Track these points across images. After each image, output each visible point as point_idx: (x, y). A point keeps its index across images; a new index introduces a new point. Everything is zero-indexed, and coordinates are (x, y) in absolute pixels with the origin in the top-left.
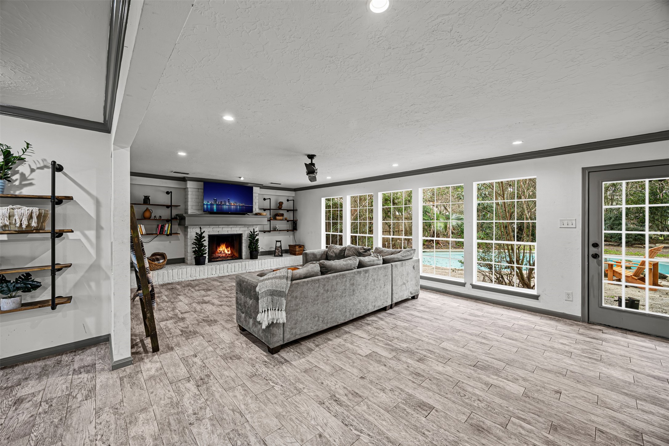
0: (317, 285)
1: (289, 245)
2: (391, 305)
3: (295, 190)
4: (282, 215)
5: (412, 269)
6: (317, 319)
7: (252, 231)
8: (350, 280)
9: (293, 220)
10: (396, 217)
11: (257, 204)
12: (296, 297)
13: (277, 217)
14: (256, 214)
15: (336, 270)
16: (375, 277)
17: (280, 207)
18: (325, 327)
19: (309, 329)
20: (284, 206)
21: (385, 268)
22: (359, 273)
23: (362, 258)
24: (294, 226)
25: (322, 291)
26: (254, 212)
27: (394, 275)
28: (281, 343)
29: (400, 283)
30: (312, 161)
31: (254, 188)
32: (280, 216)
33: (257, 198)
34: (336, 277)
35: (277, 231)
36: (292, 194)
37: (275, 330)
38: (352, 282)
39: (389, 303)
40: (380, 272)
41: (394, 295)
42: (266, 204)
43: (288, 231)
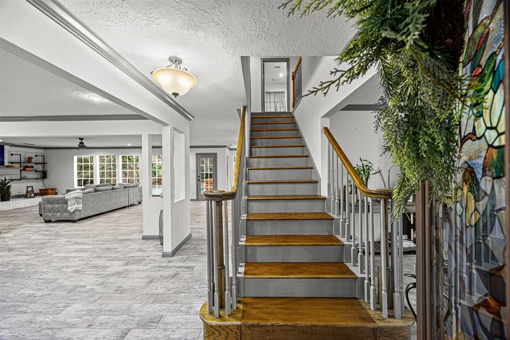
0: (94, 196)
1: (40, 190)
2: (128, 206)
3: (44, 148)
4: (32, 167)
5: (138, 191)
6: (94, 209)
7: (4, 179)
8: (109, 194)
9: (44, 171)
10: (130, 168)
11: (7, 158)
12: (85, 200)
13: (27, 169)
14: (7, 167)
15: (102, 191)
16: (120, 193)
17: (30, 161)
18: (98, 213)
19: (91, 213)
20: (34, 160)
21: (125, 190)
22: (113, 192)
23: (113, 186)
24: (44, 175)
25: (96, 199)
26: (5, 165)
27: (129, 193)
28: (79, 218)
29: (132, 196)
30: (82, 141)
31: (5, 146)
32: (30, 168)
33: (7, 154)
34: (102, 193)
35: (27, 179)
36: (42, 151)
37: (76, 213)
38: (109, 195)
39: (127, 205)
40: (122, 192)
41: (130, 202)
42: (16, 158)
43: (36, 179)
